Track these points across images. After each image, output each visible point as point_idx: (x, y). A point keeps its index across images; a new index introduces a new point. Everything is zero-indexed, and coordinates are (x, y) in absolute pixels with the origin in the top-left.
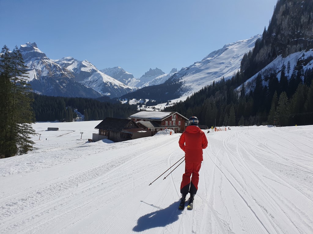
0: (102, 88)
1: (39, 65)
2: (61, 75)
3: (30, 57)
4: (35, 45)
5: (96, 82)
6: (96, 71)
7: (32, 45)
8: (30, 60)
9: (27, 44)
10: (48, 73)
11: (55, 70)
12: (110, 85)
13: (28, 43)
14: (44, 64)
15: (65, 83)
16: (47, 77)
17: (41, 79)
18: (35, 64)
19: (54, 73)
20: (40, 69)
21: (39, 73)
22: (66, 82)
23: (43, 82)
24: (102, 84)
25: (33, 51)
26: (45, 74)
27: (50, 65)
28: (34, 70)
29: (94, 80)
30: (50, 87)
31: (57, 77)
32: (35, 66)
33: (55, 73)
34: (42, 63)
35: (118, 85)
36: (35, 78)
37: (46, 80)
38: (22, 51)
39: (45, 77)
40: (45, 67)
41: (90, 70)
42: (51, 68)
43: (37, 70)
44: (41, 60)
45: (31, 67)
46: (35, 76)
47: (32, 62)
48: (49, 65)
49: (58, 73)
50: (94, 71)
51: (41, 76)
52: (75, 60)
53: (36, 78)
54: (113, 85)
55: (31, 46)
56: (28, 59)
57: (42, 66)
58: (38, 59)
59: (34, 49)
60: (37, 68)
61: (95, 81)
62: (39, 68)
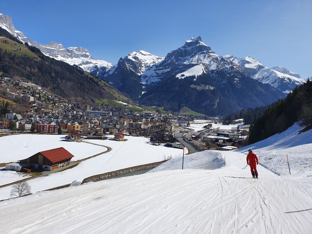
0: (279, 85)
1: (206, 59)
2: (231, 69)
3: (196, 51)
4: (200, 38)
5: (267, 79)
6: (263, 67)
7: (197, 39)
8: (195, 54)
9: (191, 39)
10: (217, 66)
11: (223, 64)
12: (288, 81)
13: (193, 38)
14: (211, 58)
15: (236, 77)
16: (217, 71)
17: (210, 73)
18: (202, 58)
19: (222, 67)
20: (208, 63)
21: (206, 67)
22: (238, 76)
23: (213, 77)
24: (277, 81)
25: (198, 45)
26: (213, 67)
27: (217, 59)
28: (201, 64)
29: (263, 77)
30: (222, 81)
31: (228, 71)
32: (201, 61)
33: (224, 67)
34: (208, 57)
35: (300, 81)
36: (203, 72)
37: (216, 74)
38: (188, 47)
39: (215, 70)
40: (212, 60)
41: (255, 66)
42: (218, 62)
43: (204, 64)
44: (207, 54)
45: (198, 62)
46: (203, 70)
47: (198, 57)
48: (215, 58)
49: (227, 66)
50: (260, 67)
51: (210, 70)
52: (236, 58)
53: (205, 72)
54: (293, 80)
55: (196, 41)
56: (193, 54)
57: (209, 60)
58: (204, 53)
59: (200, 43)
60: (204, 62)
61: (265, 77)
62: (206, 61)
